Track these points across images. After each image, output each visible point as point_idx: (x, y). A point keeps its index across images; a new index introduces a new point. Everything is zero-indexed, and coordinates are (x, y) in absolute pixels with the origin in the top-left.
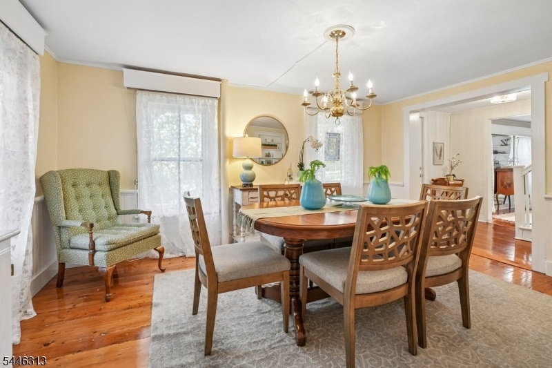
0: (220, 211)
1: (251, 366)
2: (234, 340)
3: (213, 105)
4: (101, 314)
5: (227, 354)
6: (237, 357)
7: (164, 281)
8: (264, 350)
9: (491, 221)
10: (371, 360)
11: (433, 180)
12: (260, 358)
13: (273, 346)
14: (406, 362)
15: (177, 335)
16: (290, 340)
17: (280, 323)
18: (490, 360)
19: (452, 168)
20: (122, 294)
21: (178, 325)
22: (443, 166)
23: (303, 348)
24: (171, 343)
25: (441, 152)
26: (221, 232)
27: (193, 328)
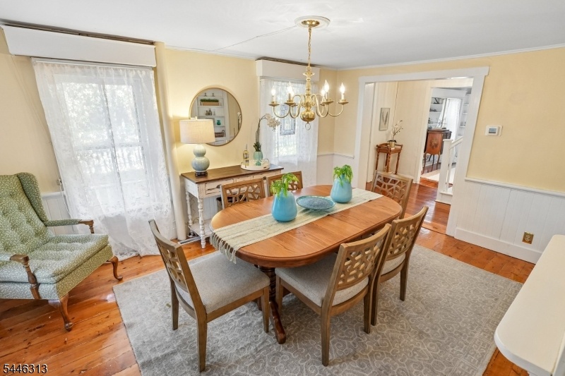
0: (172, 202)
1: (245, 373)
2: (222, 350)
3: (147, 77)
4: (69, 348)
5: (220, 365)
6: (230, 367)
7: (126, 294)
8: (251, 354)
9: (418, 181)
10: (338, 345)
11: (377, 146)
12: (250, 364)
13: (259, 349)
14: (363, 341)
15: (165, 357)
16: (271, 340)
17: (260, 323)
18: (418, 326)
19: (395, 134)
20: (82, 318)
21: (162, 345)
22: (387, 131)
23: (284, 345)
24: (162, 366)
25: (387, 117)
26: (175, 223)
27: (179, 346)
